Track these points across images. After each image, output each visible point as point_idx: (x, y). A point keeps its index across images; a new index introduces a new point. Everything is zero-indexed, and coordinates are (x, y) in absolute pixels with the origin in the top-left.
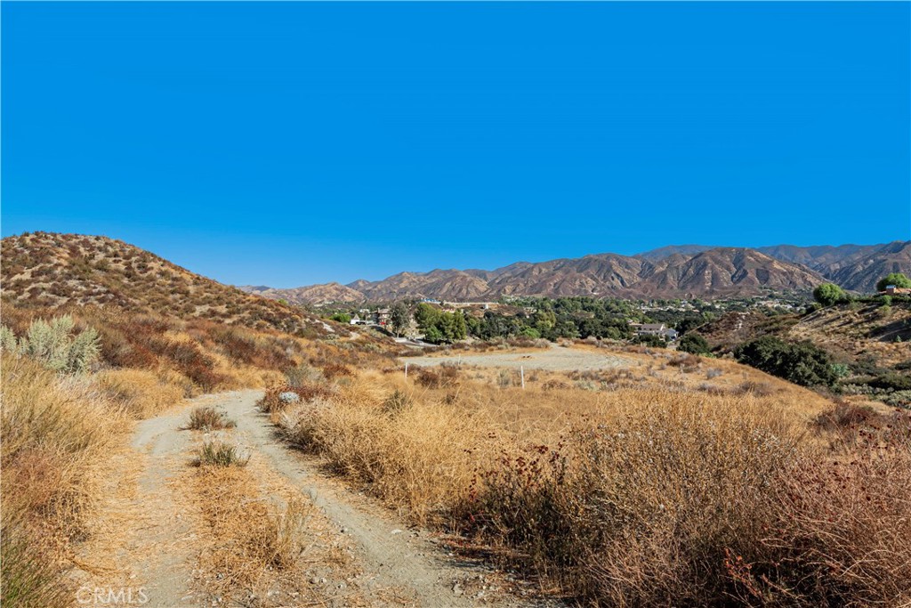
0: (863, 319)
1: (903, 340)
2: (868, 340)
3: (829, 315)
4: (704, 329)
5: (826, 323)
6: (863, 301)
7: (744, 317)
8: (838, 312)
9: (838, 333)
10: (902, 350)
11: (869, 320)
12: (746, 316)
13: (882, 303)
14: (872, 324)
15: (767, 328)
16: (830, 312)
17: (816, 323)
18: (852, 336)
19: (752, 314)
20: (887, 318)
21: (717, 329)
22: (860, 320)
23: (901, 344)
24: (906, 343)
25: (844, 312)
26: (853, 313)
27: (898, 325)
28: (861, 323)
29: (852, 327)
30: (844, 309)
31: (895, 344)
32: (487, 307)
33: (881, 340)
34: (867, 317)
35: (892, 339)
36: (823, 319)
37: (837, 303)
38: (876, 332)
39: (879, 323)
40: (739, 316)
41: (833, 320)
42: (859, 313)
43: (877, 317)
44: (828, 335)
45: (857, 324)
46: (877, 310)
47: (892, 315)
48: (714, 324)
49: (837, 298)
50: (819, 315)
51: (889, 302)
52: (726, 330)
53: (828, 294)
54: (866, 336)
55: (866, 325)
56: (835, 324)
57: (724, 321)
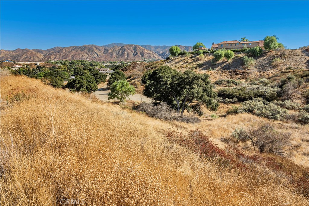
0: (192, 61)
3: (177, 60)
4: (124, 69)
5: (176, 63)
6: (191, 53)
7: (139, 64)
8: (180, 58)
9: (183, 67)
10: (214, 74)
11: (195, 61)
12: (140, 63)
13: (198, 54)
14: (197, 63)
15: (151, 67)
16: (177, 58)
17: (172, 63)
18: (190, 68)
19: (142, 63)
20: (202, 60)
21: (129, 69)
22: (191, 61)
23: (212, 71)
24: (214, 71)
25: (183, 58)
26: (187, 58)
27: (208, 62)
28: (192, 62)
29: (188, 64)
30: (183, 57)
31: (210, 71)
32: (38, 64)
33: (202, 70)
34: (194, 60)
35: (207, 69)
36: (175, 61)
37: (179, 54)
38: (200, 66)
39: (200, 62)
40: (137, 64)
41: (179, 62)
42: (190, 58)
43: (198, 60)
44: (178, 68)
45: (190, 63)
46: (198, 57)
47: (204, 59)
48: (128, 67)
49: (179, 52)
50: (173, 60)
51: (202, 53)
52: (132, 70)
53: (175, 51)
54: (196, 68)
55: (194, 63)
56: (181, 63)
57: (131, 66)
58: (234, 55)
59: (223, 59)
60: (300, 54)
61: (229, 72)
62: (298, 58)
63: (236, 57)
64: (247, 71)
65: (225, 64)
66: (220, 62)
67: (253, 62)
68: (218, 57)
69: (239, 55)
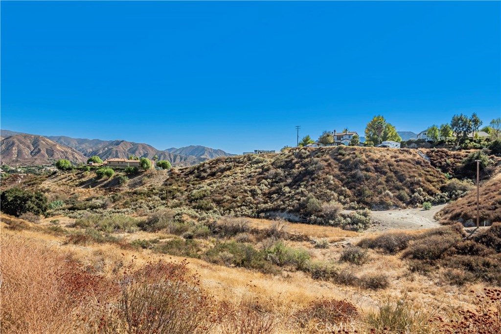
0: (77, 178)
1: (92, 187)
2: (77, 188)
3: (62, 176)
5: (60, 180)
6: (78, 169)
7: (22, 177)
8: (66, 174)
9: (64, 185)
10: (90, 192)
12: (24, 176)
13: (86, 170)
14: (81, 180)
15: (29, 183)
16: (63, 174)
17: (55, 180)
18: (70, 186)
20: (87, 177)
21: (4, 184)
22: (75, 178)
23: (91, 189)
24: (93, 189)
25: (69, 174)
26: (73, 175)
27: (91, 180)
28: (75, 180)
29: (72, 181)
30: (69, 173)
31: (88, 189)
33: (83, 188)
34: (79, 177)
35: (87, 187)
36: (59, 178)
37: (67, 169)
38: (81, 184)
39: (84, 180)
40: (19, 176)
41: (63, 178)
42: (76, 175)
43: (83, 176)
44: (59, 186)
46: (83, 173)
47: (89, 176)
48: (3, 181)
49: (67, 167)
50: (58, 176)
51: (89, 170)
52: (9, 185)
53: (63, 165)
54: (76, 186)
55: (78, 181)
56: (64, 180)
57: (9, 179)
58: (114, 173)
59: (105, 177)
60: (164, 174)
61: (106, 190)
62: (162, 177)
63: (118, 175)
64: (120, 188)
65: (105, 182)
66: (101, 180)
67: (128, 181)
68: (100, 175)
69: (120, 173)
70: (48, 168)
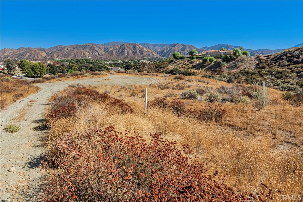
1: (201, 69)
2: (192, 69)
3: (178, 62)
5: (178, 65)
6: (188, 58)
8: (181, 61)
9: (183, 68)
10: (202, 72)
12: (148, 63)
13: (193, 58)
14: (192, 65)
16: (178, 61)
17: (175, 65)
18: (187, 68)
19: (150, 63)
20: (195, 62)
21: (140, 68)
22: (188, 63)
23: (201, 70)
24: (202, 70)
25: (183, 61)
26: (185, 61)
27: (199, 64)
28: (189, 64)
29: (186, 66)
31: (200, 70)
32: (48, 63)
33: (195, 69)
34: (190, 62)
35: (198, 69)
36: (177, 64)
38: (194, 67)
39: (194, 64)
40: (146, 64)
41: (180, 64)
42: (187, 61)
43: (193, 62)
44: (180, 68)
45: (187, 65)
46: (192, 60)
47: (197, 62)
48: (139, 66)
49: (180, 57)
50: (175, 62)
51: (195, 58)
52: (143, 68)
53: (177, 55)
54: (191, 68)
55: (190, 65)
56: (181, 65)
57: (142, 65)
58: (215, 60)
59: (208, 62)
60: (253, 60)
61: (211, 71)
62: (252, 62)
63: (217, 61)
64: (222, 70)
65: (209, 66)
66: (206, 64)
67: (226, 64)
68: (205, 61)
69: (218, 60)
70: (143, 61)
